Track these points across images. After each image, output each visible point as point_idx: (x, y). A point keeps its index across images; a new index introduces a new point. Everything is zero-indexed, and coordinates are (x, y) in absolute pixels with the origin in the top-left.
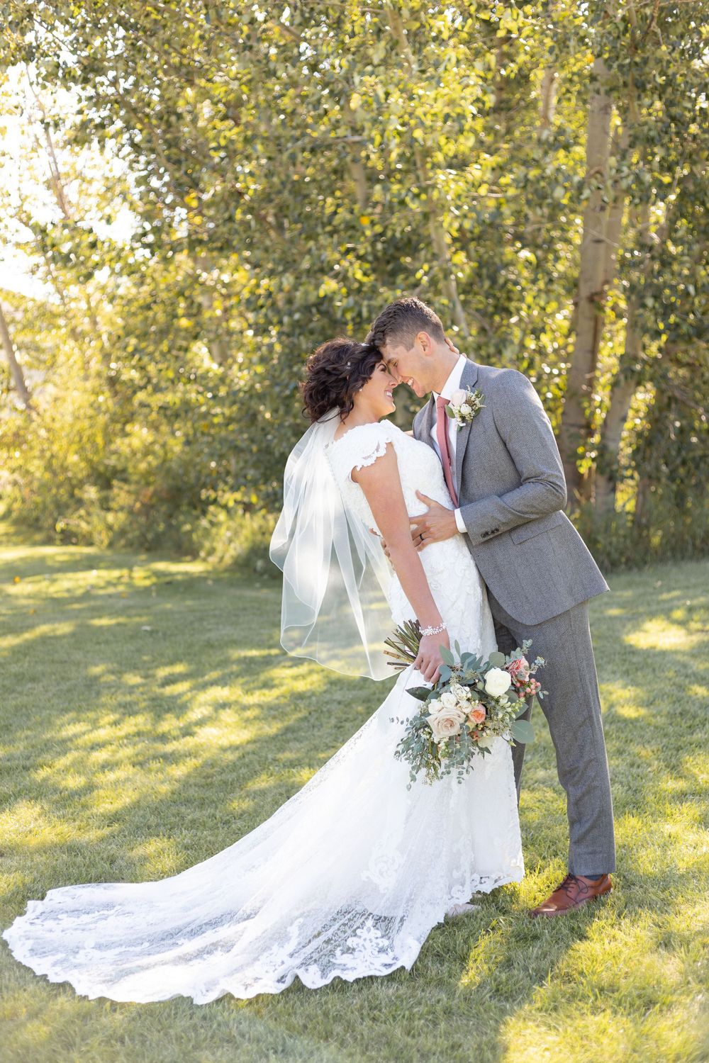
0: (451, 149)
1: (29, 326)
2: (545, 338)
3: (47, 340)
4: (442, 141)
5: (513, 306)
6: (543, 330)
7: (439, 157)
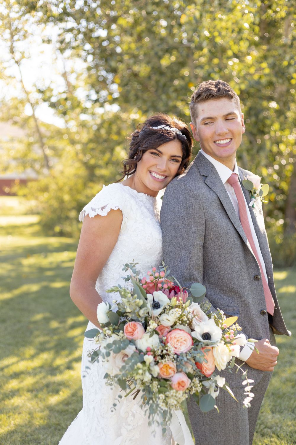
0: (235, 48)
1: (51, 138)
2: (282, 147)
3: (60, 144)
4: (231, 43)
5: (266, 130)
6: (281, 142)
7: (230, 53)
